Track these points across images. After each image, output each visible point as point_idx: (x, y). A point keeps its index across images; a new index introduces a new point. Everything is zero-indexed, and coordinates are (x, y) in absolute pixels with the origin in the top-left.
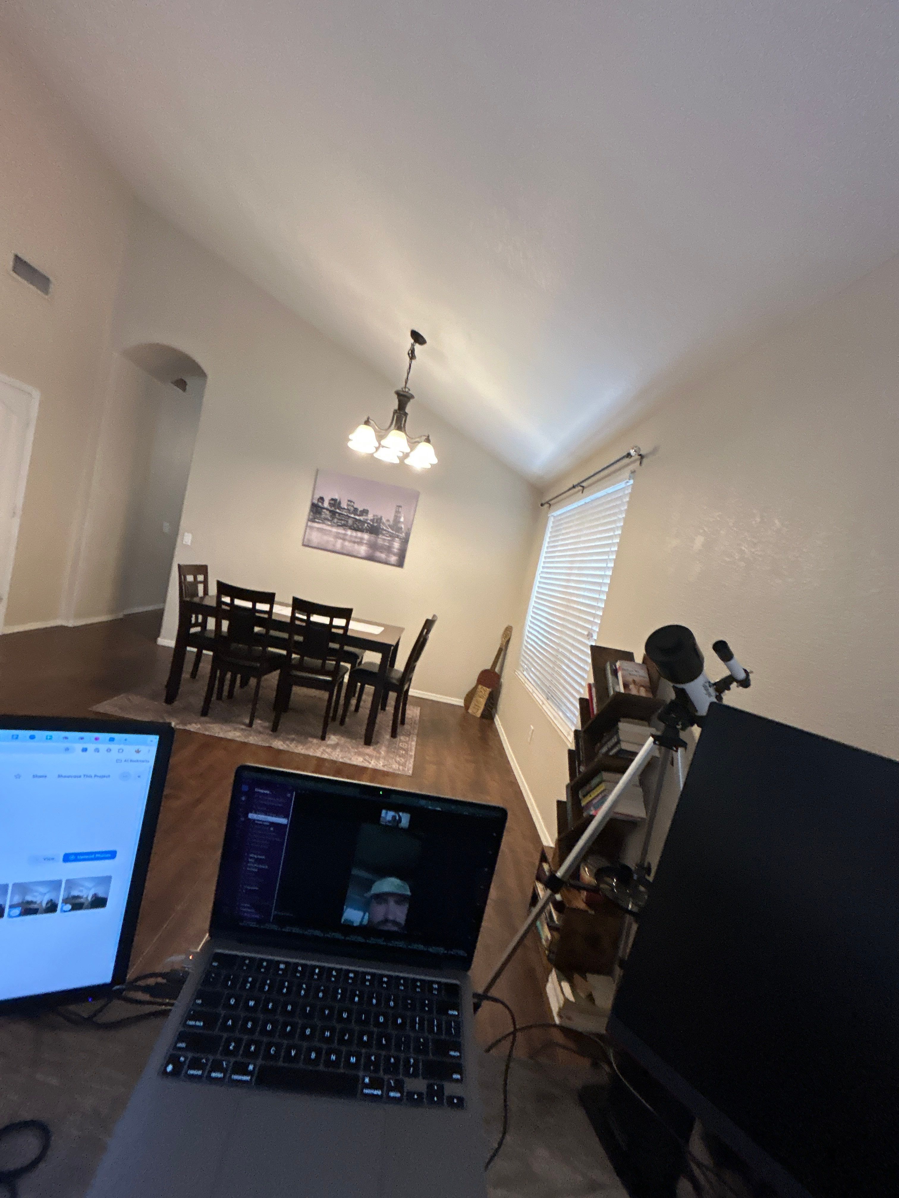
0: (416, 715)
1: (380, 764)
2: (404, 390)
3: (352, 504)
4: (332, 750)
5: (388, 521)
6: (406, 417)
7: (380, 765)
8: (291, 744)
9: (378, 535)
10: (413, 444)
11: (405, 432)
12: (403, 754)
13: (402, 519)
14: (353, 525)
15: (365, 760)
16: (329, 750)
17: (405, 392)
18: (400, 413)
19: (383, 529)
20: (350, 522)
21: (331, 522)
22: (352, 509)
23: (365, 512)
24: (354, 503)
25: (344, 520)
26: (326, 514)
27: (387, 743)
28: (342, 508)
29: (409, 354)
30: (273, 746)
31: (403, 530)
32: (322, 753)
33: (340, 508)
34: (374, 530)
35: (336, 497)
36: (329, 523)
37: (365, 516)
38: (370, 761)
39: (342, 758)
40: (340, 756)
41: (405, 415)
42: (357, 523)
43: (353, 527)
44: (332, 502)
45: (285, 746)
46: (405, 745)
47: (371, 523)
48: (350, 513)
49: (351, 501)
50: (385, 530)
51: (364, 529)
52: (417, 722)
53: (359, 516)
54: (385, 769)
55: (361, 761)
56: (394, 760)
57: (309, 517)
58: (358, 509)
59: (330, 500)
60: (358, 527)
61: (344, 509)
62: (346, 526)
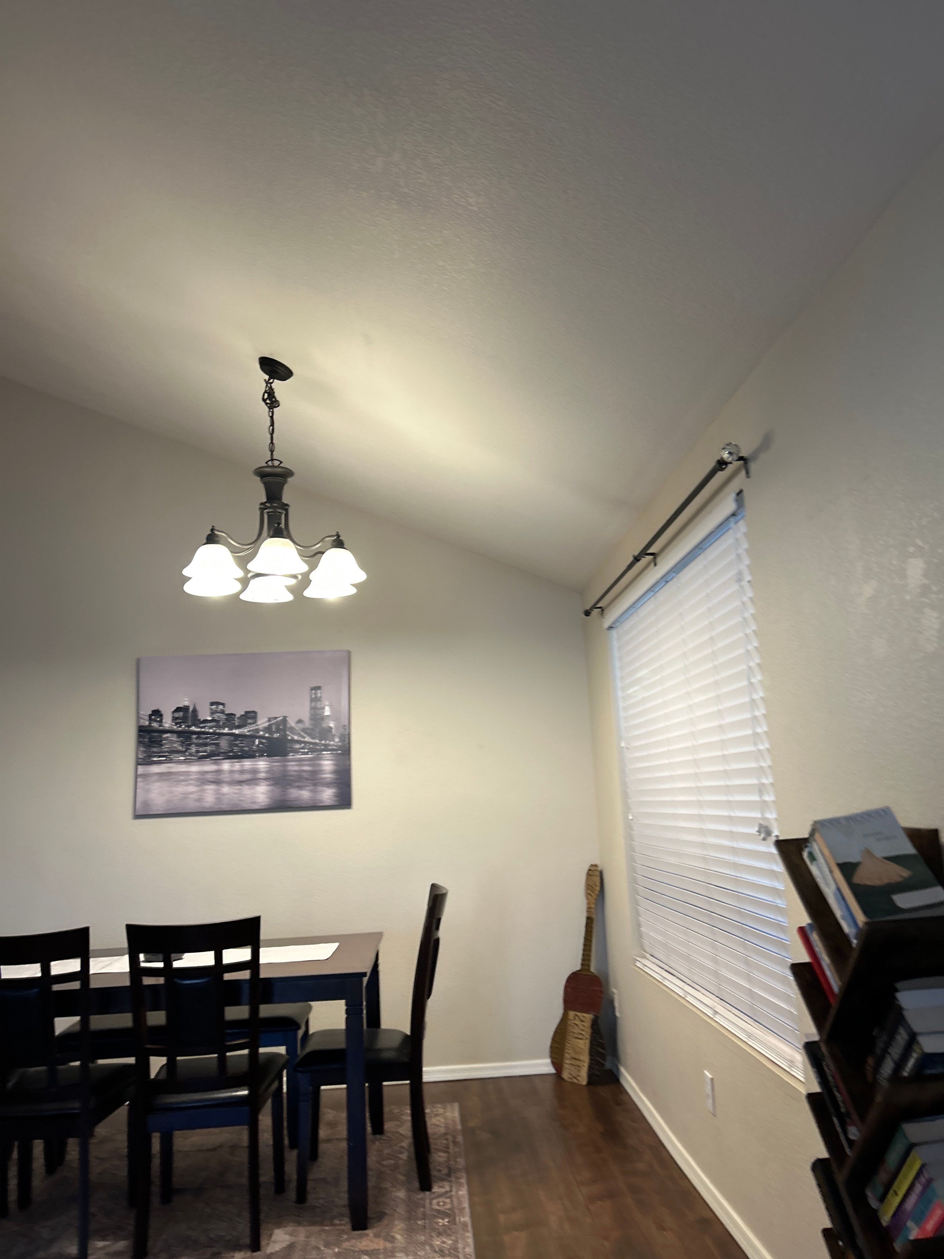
0: (454, 1121)
2: (270, 464)
3: (221, 707)
5: (300, 721)
6: (287, 510)
9: (286, 756)
10: (311, 556)
11: (291, 538)
13: (327, 712)
17: (273, 466)
18: (272, 508)
19: (293, 741)
20: (224, 743)
21: (185, 756)
22: (222, 717)
23: (250, 716)
24: (223, 704)
25: (211, 744)
26: (172, 741)
27: (401, 1210)
28: (199, 720)
29: (265, 401)
31: (334, 731)
33: (197, 721)
34: (275, 747)
35: (186, 703)
36: (182, 758)
37: (250, 724)
41: (283, 509)
42: (238, 742)
43: (231, 754)
44: (181, 714)
46: (445, 1204)
47: (267, 735)
48: (219, 727)
49: (218, 704)
50: (299, 742)
51: (255, 752)
52: (460, 1139)
53: (238, 727)
57: (137, 758)
58: (234, 715)
59: (174, 712)
60: (242, 751)
61: (206, 721)
62: (218, 755)
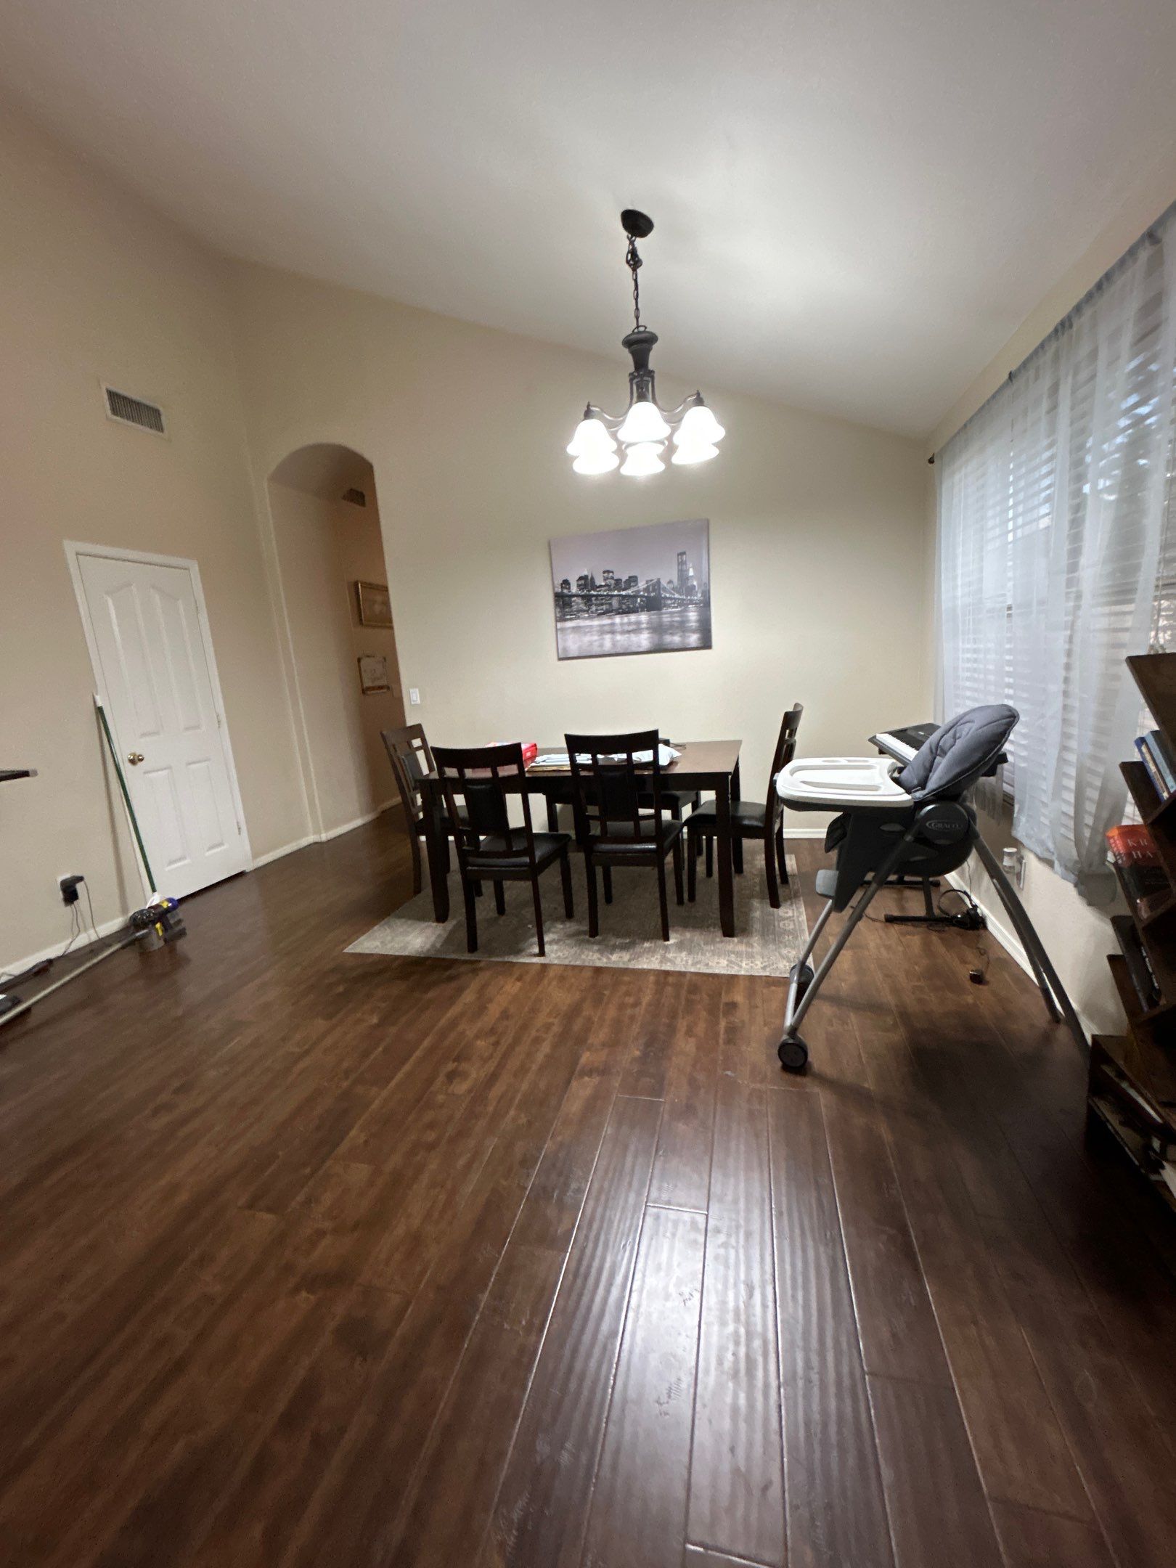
0: (792, 867)
1: (757, 965)
2: (636, 331)
3: (611, 574)
4: (675, 955)
5: (670, 582)
6: (653, 378)
7: (755, 967)
8: (612, 954)
9: (661, 609)
10: (674, 420)
11: (654, 401)
12: (788, 940)
13: (691, 573)
14: (620, 609)
15: (730, 962)
16: (670, 956)
17: (639, 332)
18: (641, 376)
19: (666, 598)
20: (615, 602)
21: (588, 613)
22: (613, 582)
23: (633, 580)
24: (612, 572)
25: (606, 604)
26: (578, 603)
27: (757, 926)
28: (598, 587)
29: (628, 262)
30: (587, 964)
31: (697, 589)
32: (661, 962)
33: (595, 587)
34: (653, 604)
35: (586, 573)
36: (586, 615)
37: (633, 586)
38: (740, 963)
39: (693, 965)
40: (690, 962)
41: (648, 377)
42: (625, 601)
43: (621, 611)
44: (583, 582)
45: (605, 960)
46: (789, 925)
47: (646, 594)
48: (610, 590)
49: (608, 572)
50: (671, 599)
51: (638, 608)
52: (797, 880)
53: (624, 590)
54: (768, 974)
55: (725, 965)
56: (777, 954)
57: (556, 617)
58: (621, 580)
59: (578, 580)
60: (628, 607)
61: (601, 586)
62: (612, 612)
